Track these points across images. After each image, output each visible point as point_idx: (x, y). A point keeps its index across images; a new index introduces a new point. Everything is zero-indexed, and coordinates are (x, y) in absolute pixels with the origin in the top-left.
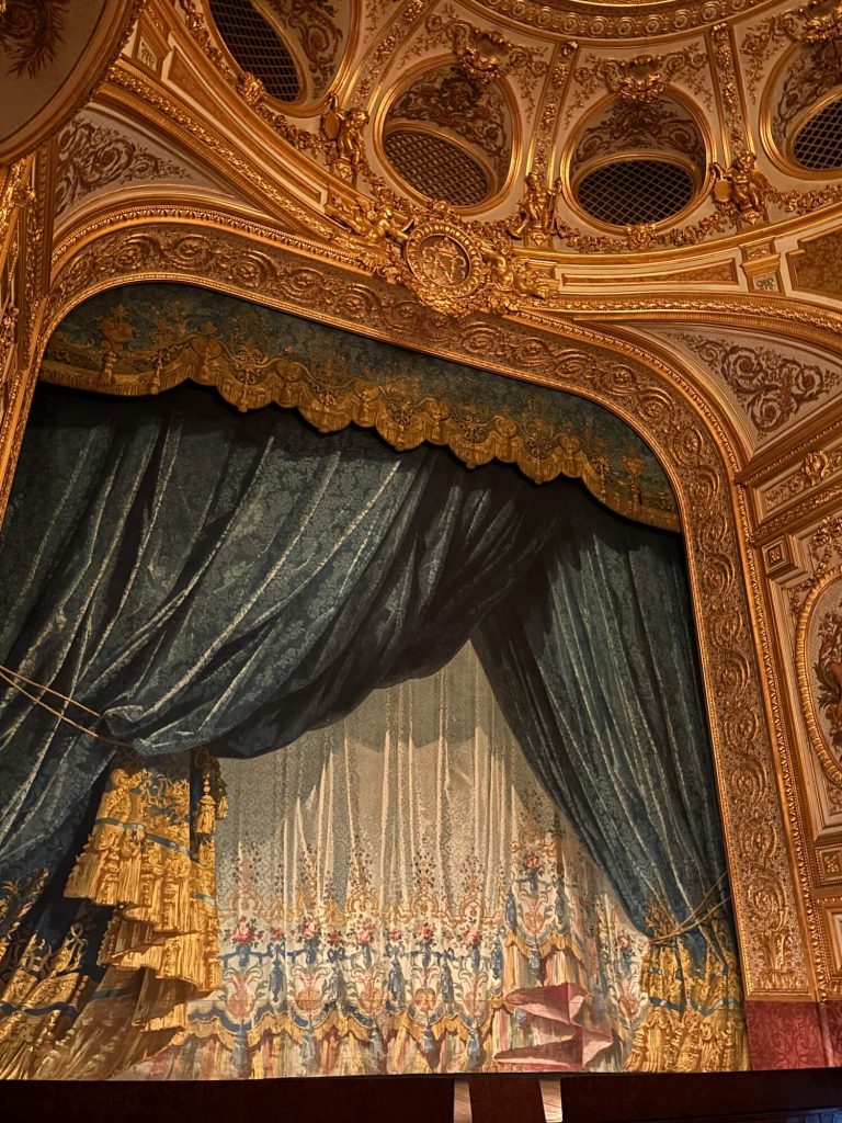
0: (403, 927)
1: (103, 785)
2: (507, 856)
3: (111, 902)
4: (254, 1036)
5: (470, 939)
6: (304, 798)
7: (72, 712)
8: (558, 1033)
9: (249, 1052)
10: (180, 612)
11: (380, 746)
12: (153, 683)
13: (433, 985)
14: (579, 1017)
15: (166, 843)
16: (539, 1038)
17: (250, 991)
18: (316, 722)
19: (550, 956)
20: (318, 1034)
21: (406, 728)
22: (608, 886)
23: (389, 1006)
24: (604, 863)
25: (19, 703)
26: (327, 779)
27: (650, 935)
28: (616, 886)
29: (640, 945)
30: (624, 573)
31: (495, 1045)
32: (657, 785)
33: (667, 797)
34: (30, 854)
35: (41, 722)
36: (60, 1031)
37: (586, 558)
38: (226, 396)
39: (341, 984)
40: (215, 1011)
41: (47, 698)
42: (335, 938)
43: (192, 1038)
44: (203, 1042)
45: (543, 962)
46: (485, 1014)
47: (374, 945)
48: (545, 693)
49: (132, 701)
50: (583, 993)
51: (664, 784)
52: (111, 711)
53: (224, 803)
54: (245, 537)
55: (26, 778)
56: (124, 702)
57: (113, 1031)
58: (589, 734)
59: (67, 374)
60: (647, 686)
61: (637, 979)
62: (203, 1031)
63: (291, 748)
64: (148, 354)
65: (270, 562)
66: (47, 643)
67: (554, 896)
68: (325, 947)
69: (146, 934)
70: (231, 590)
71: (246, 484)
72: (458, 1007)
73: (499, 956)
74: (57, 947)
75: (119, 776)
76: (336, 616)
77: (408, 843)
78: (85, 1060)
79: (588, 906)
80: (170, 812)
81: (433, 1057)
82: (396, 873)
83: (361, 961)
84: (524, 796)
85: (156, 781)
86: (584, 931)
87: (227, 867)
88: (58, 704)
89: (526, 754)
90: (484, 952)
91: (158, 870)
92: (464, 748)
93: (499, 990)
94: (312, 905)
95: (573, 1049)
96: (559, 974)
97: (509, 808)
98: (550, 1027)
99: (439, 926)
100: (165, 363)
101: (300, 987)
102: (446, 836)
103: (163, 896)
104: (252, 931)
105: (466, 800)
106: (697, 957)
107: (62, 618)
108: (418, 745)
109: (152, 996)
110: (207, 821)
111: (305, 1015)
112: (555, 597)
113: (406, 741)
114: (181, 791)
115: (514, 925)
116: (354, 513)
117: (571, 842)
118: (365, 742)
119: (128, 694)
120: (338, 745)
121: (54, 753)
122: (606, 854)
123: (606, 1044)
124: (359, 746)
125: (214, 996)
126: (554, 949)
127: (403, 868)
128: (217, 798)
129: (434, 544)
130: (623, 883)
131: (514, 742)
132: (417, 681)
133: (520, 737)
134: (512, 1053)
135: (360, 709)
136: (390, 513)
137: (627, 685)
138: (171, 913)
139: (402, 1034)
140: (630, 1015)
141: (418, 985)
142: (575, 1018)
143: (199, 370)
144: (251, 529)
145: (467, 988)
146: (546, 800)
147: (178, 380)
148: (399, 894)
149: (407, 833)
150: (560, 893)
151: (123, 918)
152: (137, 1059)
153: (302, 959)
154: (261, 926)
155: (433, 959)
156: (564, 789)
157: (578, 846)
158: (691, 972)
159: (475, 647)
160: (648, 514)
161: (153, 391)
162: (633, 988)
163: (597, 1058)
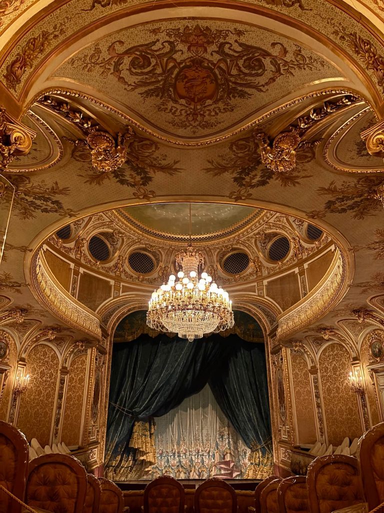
0: (192, 450)
1: (134, 425)
2: (216, 433)
3: (137, 447)
4: (164, 471)
5: (208, 451)
6: (171, 424)
7: (127, 412)
8: (227, 471)
10: (145, 387)
11: (187, 411)
12: (140, 404)
13: (199, 461)
14: (233, 467)
15: (145, 436)
16: (223, 472)
17: (163, 463)
18: (172, 408)
19: (226, 454)
20: (176, 471)
21: (192, 406)
22: (241, 438)
23: (190, 466)
24: (240, 432)
25: (118, 411)
26: (176, 420)
27: (251, 449)
28: (243, 438)
29: (249, 451)
30: (250, 357)
31: (213, 473)
32: (255, 413)
33: (258, 416)
34: (123, 439)
35: (122, 414)
36: (131, 471)
37: (239, 355)
38: (150, 335)
39: (180, 462)
40: (157, 467)
41: (122, 409)
42: (178, 453)
43: (153, 472)
44: (155, 473)
45: (224, 456)
46: (211, 467)
47: (187, 454)
48: (227, 393)
49: (137, 408)
50: (234, 462)
51: (257, 412)
52: (134, 410)
53: (156, 427)
54: (156, 368)
55: (120, 425)
56: (136, 408)
57: (138, 472)
58: (238, 401)
59: (119, 339)
60: (254, 387)
61: (247, 459)
62: (154, 471)
63: (168, 414)
64: (133, 330)
65: (162, 373)
66: (121, 398)
67: (227, 441)
68: (176, 454)
69: (143, 453)
70: (154, 381)
71: (156, 354)
72: (205, 466)
73: (214, 455)
74: (129, 456)
75: (136, 423)
76: (176, 383)
77: (193, 432)
78: (135, 475)
79: (235, 443)
80: (146, 429)
81: (199, 476)
82: (191, 438)
83: (184, 457)
84: (220, 419)
85: (143, 424)
86: (234, 448)
87: (157, 439)
88: (124, 410)
89: (221, 409)
90: (211, 454)
91: (144, 441)
92: (206, 409)
93: (214, 462)
94: (174, 446)
95: (231, 474)
96: (228, 458)
97: (216, 422)
98: (225, 469)
99: (201, 449)
100: (137, 331)
101: (172, 462)
102: (202, 429)
103: (146, 446)
104: (162, 452)
105: (207, 421)
106: (264, 454)
107: (123, 393)
108: (195, 410)
109: (145, 465)
110: (153, 430)
111: (173, 468)
112: (230, 368)
113: (192, 409)
114: (147, 425)
115: (218, 448)
116: (179, 356)
117: (232, 428)
118: (184, 411)
119: (136, 406)
120: (178, 412)
121: (124, 420)
122: (241, 431)
123: (239, 473)
124: (182, 412)
125: (156, 464)
126: (227, 453)
127: (192, 437)
128: (154, 426)
129: (199, 359)
130: (245, 437)
131: (218, 406)
132: (195, 395)
133: (220, 405)
134: (217, 475)
135: (182, 403)
136: (188, 354)
137: (248, 387)
138: (147, 449)
139: (193, 471)
140: (245, 467)
141: (196, 461)
142: (232, 468)
143: (144, 331)
144: (157, 365)
145: (207, 462)
146: (226, 419)
147: (140, 334)
148: (192, 443)
149: (193, 429)
150: (229, 440)
151: (139, 450)
152: (144, 476)
153: (172, 457)
154: (164, 451)
155: (199, 456)
156: (231, 416)
157: (233, 429)
158: (262, 457)
159: (209, 384)
160: (256, 340)
161: (135, 338)
162: (247, 461)
163: (236, 476)
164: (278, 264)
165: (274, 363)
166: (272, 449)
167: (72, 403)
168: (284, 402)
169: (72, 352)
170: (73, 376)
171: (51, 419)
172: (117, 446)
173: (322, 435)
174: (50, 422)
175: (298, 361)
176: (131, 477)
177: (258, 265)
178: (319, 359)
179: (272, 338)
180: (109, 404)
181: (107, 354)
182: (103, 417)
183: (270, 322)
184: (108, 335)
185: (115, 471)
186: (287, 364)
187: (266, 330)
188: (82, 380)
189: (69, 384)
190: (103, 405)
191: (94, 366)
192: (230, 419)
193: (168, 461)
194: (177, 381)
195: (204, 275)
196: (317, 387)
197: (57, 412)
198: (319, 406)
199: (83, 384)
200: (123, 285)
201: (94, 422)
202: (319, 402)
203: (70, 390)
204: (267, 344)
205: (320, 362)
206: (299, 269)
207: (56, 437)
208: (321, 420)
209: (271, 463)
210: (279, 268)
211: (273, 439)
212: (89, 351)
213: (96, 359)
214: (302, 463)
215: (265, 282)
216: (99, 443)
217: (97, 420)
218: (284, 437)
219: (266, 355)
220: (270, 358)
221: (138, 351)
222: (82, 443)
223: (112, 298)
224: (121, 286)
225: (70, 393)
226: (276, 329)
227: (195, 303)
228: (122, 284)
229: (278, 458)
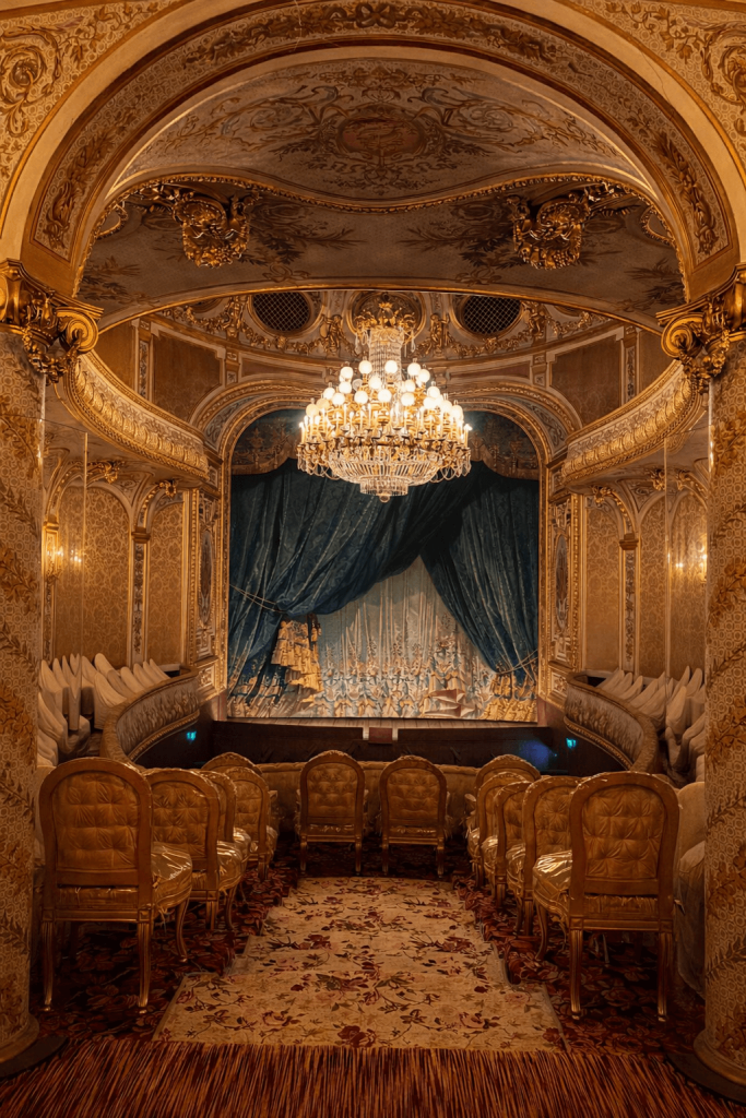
0: (388, 670)
1: (280, 627)
2: (432, 643)
3: (285, 664)
4: (336, 705)
5: (416, 674)
6: (349, 627)
7: (265, 603)
8: (451, 706)
9: (335, 709)
10: (298, 561)
11: (378, 604)
12: (291, 590)
13: (400, 689)
14: (461, 700)
15: (302, 645)
16: (443, 707)
17: (334, 691)
18: (353, 598)
19: (450, 679)
20: (358, 704)
21: (389, 596)
22: (478, 652)
23: (383, 696)
24: (478, 643)
25: (248, 602)
26: (358, 616)
27: (497, 671)
28: (482, 652)
29: (492, 675)
30: (507, 507)
31: (424, 709)
32: (509, 610)
34: (259, 651)
35: (255, 607)
36: (276, 702)
37: (485, 500)
39: (365, 689)
40: (323, 697)
41: (256, 600)
42: (363, 675)
43: (316, 705)
44: (320, 706)
45: (446, 681)
46: (421, 698)
47: (378, 677)
48: (456, 574)
50: (463, 692)
51: (514, 608)
52: (278, 601)
53: (320, 631)
54: (319, 525)
55: (253, 627)
56: (283, 597)
57: (290, 703)
58: (477, 590)
59: (242, 468)
60: (511, 563)
61: (489, 687)
62: (320, 703)
63: (343, 609)
64: (272, 451)
65: (331, 533)
66: (253, 580)
67: (453, 657)
68: (359, 677)
69: (299, 675)
70: (317, 548)
71: (318, 499)
72: (411, 697)
73: (428, 679)
74: (272, 679)
75: (284, 624)
76: (359, 553)
77: (390, 640)
78: (285, 710)
79: (469, 663)
80: (302, 635)
81: (400, 712)
82: (386, 651)
83: (372, 682)
84: (442, 619)
85: (296, 625)
86: (466, 670)
87: (323, 653)
88: (260, 601)
89: (444, 602)
90: (421, 678)
91: (299, 654)
93: (427, 691)
94: (354, 664)
95: (458, 711)
96: (452, 685)
97: (434, 624)
98: (446, 703)
99: (403, 669)
100: (278, 452)
101: (351, 690)
103: (302, 662)
104: (333, 672)
105: (416, 622)
106: (520, 680)
107: (256, 570)
108: (394, 603)
109: (302, 693)
110: (315, 637)
111: (353, 699)
112: (466, 527)
113: (389, 602)
114: (305, 628)
115: (434, 669)
117: (463, 636)
118: (373, 603)
119: (284, 594)
120: (361, 606)
121: (262, 619)
122: (479, 641)
123: (472, 710)
124: (370, 606)
125: (322, 693)
126: (451, 677)
127: (388, 650)
128: (317, 629)
129: (403, 510)
130: (487, 651)
131: (439, 597)
132: (395, 577)
133: (440, 594)
134: (431, 712)
135: (370, 591)
138: (305, 668)
139: (388, 705)
140: (485, 700)
141: (394, 689)
142: (460, 702)
143: (292, 453)
144: (322, 520)
145: (414, 690)
146: (452, 619)
147: (285, 460)
148: (387, 659)
149: (390, 636)
150: (456, 656)
151: (290, 670)
152: (300, 710)
153: (351, 681)
154: (336, 671)
155: (401, 681)
156: (461, 613)
157: (466, 638)
158: (517, 685)
159: (423, 558)
160: (521, 473)
161: (276, 467)
162: (487, 690)
163: (466, 715)
164: (583, 316)
165: (554, 521)
166: (537, 674)
167: (160, 592)
168: (565, 595)
169: (153, 499)
170: (159, 543)
171: (125, 621)
172: (249, 661)
173: (629, 658)
174: (123, 626)
175: (600, 523)
176: (277, 712)
177: (539, 315)
178: (643, 523)
179: (555, 471)
180: (231, 589)
181: (219, 497)
182: (220, 614)
183: (554, 439)
184: (220, 461)
185: (248, 702)
186: (579, 528)
187: (543, 456)
188: (175, 552)
189: (153, 558)
190: (219, 591)
191: (197, 525)
192: (460, 619)
193: (343, 687)
194: (361, 550)
195: (414, 368)
196: (631, 574)
197: (136, 609)
198: (630, 608)
199: (178, 558)
200: (243, 359)
201: (206, 624)
202: (632, 600)
203: (153, 570)
204: (544, 482)
205: (643, 528)
206: (625, 331)
207: (137, 650)
208: (630, 631)
209: (533, 696)
210: (583, 326)
211: (541, 655)
212: (186, 496)
213: (201, 511)
214: (585, 704)
215: (552, 355)
216: (217, 658)
217: (209, 618)
218: (560, 655)
219: (541, 503)
220: (548, 512)
221: (282, 491)
222: (186, 660)
223: (223, 387)
224: (240, 361)
225: (156, 575)
226: (564, 456)
227: (393, 432)
228: (242, 354)
229: (545, 688)
